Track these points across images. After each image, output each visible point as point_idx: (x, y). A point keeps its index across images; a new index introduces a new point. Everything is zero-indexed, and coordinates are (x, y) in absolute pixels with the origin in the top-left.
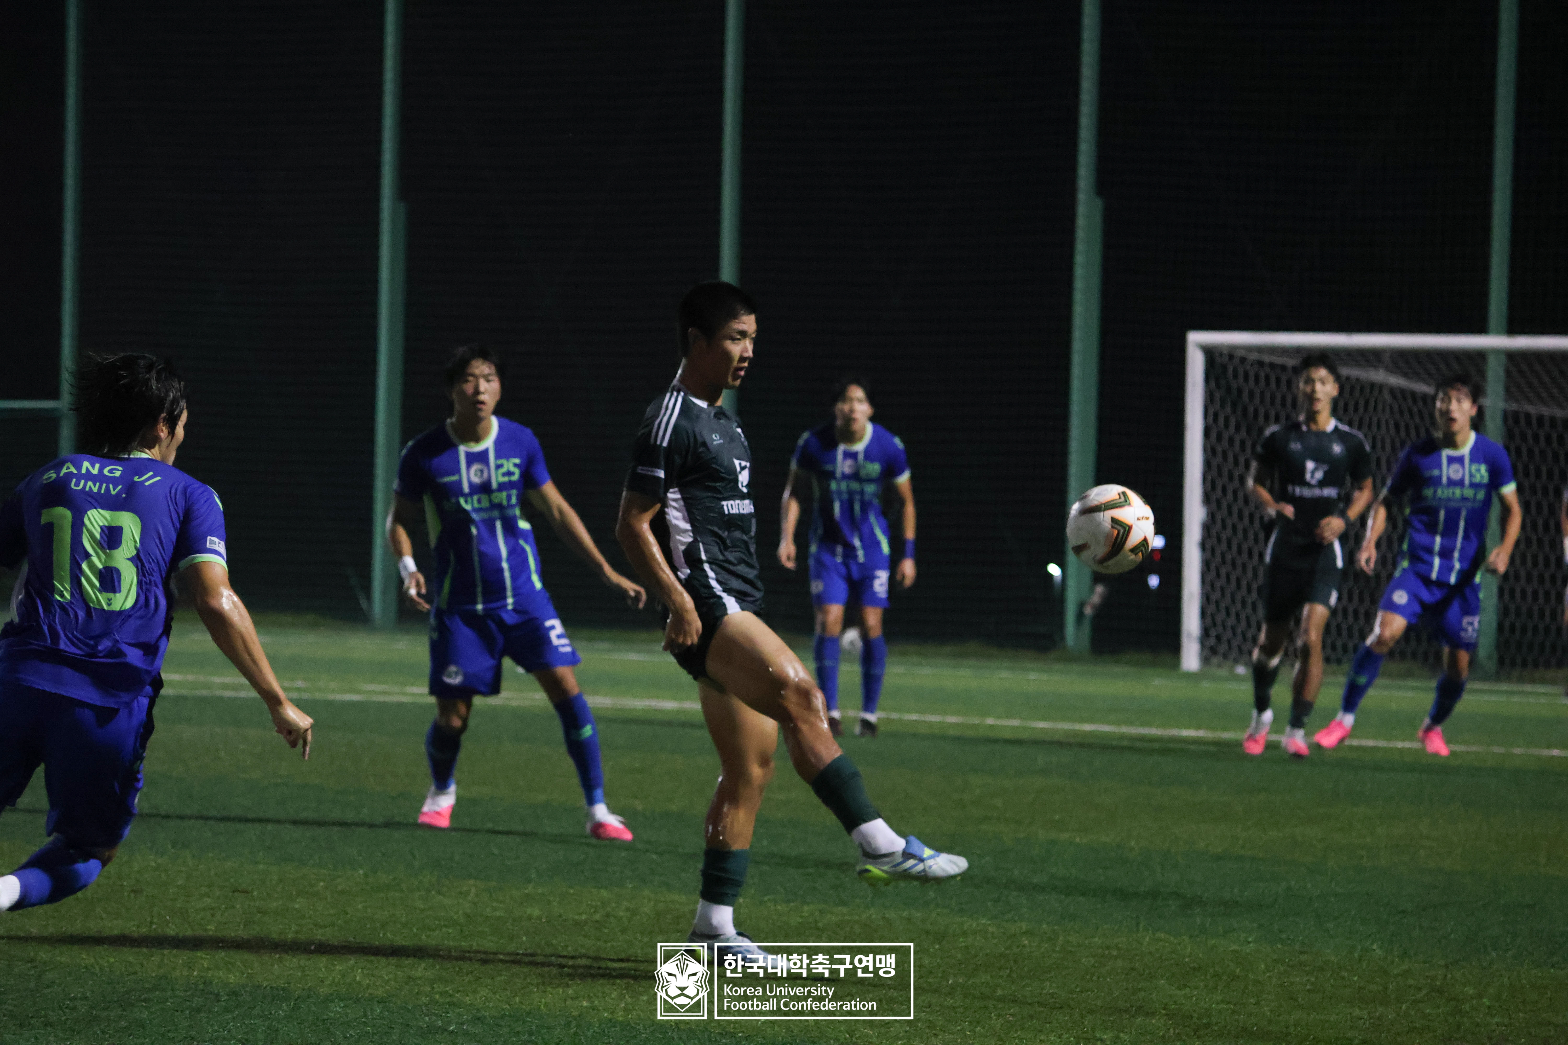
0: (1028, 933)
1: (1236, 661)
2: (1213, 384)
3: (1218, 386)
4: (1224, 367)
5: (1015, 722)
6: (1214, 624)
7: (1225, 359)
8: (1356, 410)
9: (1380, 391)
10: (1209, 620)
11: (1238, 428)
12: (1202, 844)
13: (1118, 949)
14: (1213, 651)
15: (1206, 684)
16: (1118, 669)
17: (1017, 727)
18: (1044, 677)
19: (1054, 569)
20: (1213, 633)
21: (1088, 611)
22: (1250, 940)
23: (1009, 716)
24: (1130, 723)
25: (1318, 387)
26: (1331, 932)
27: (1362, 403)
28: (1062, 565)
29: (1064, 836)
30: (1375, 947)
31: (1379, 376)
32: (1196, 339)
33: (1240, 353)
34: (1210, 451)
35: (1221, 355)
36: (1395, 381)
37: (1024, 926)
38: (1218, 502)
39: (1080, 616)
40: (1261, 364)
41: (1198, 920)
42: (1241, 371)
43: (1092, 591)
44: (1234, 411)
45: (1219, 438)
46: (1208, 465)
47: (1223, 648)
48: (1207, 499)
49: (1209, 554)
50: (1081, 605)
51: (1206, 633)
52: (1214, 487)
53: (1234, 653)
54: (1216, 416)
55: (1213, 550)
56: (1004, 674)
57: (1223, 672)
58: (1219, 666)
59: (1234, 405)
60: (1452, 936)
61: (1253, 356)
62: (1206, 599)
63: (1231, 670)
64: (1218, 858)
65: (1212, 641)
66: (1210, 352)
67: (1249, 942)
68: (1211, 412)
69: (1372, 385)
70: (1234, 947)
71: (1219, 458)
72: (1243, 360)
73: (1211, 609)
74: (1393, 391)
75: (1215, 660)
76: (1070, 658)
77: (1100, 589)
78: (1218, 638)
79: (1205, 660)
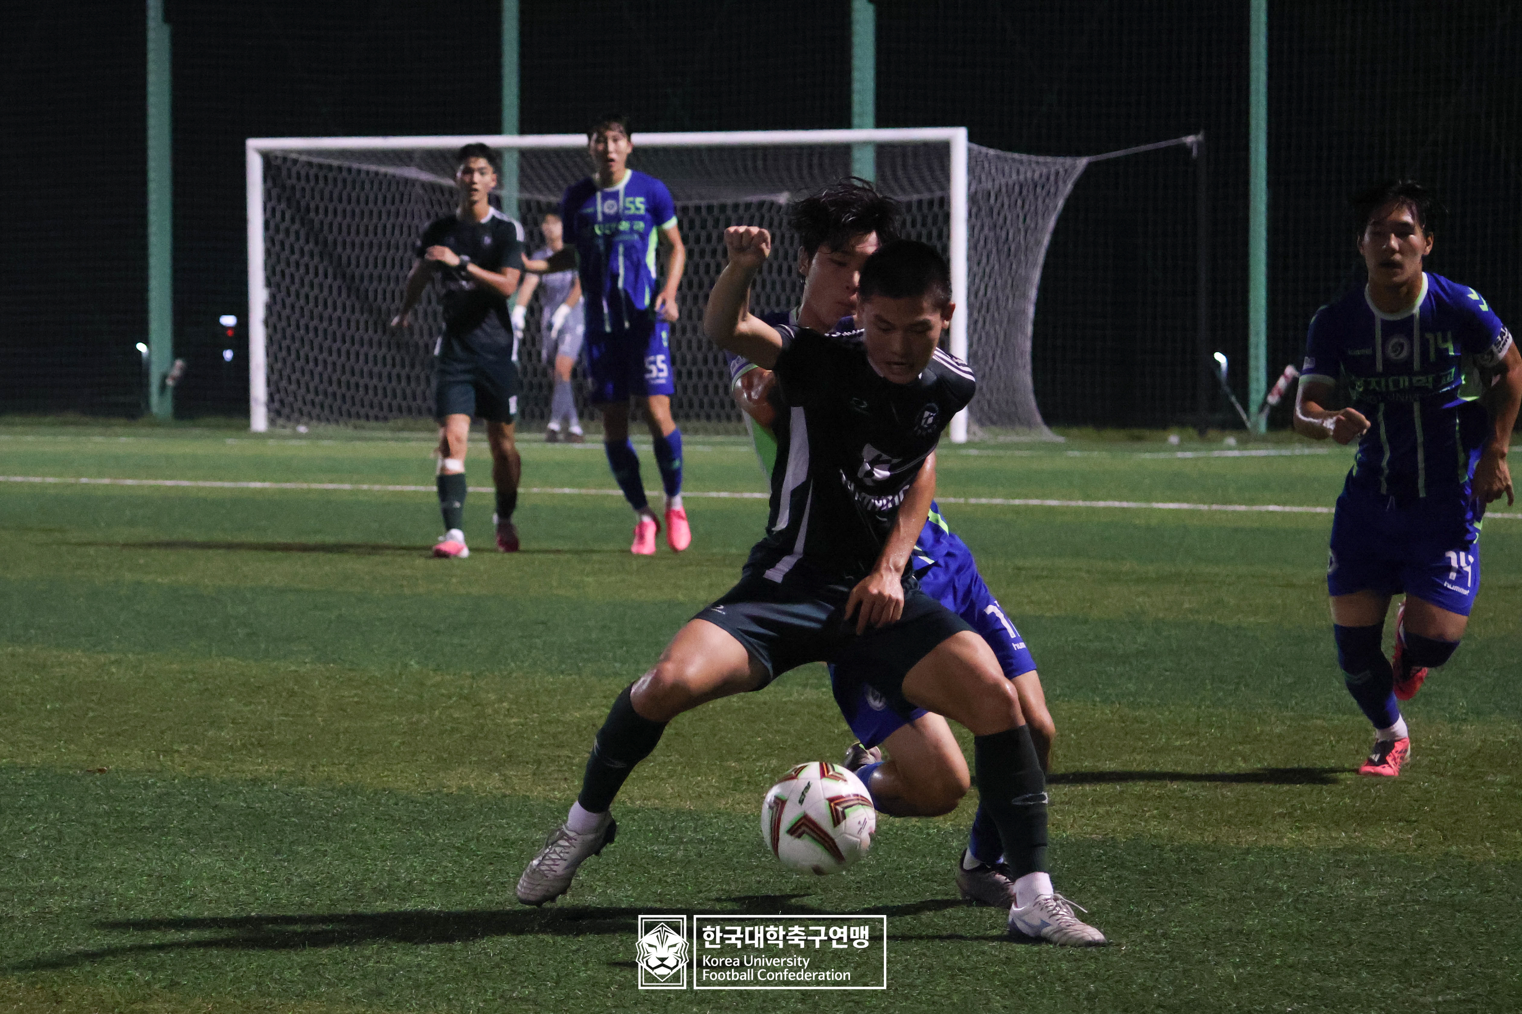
0: (118, 662)
1: (298, 422)
2: (270, 184)
3: (275, 185)
4: (279, 168)
5: (106, 481)
6: (278, 391)
7: (279, 162)
8: (393, 203)
9: (414, 185)
10: (273, 387)
11: (293, 220)
12: (267, 580)
13: (194, 673)
14: (278, 413)
15: (271, 442)
16: (197, 431)
17: (107, 485)
18: (131, 440)
19: (141, 347)
20: (277, 397)
21: (170, 382)
22: (307, 660)
23: (101, 475)
24: (205, 478)
25: (477, 177)
26: (376, 652)
27: (397, 196)
28: (146, 342)
29: (147, 579)
30: (412, 663)
31: (412, 173)
32: (255, 146)
33: (294, 156)
34: (270, 240)
35: (276, 157)
36: (426, 177)
37: (113, 657)
38: (278, 286)
39: (163, 387)
40: (310, 164)
41: (263, 646)
42: (294, 171)
43: (172, 365)
44: (289, 207)
45: (277, 230)
46: (268, 252)
47: (286, 411)
48: (268, 283)
49: (270, 330)
50: (164, 377)
51: (271, 398)
52: (274, 273)
53: (296, 415)
54: (274, 210)
55: (275, 328)
56: (99, 439)
57: (288, 431)
58: (284, 427)
59: (289, 200)
60: (478, 651)
61: (304, 158)
62: (271, 369)
63: (294, 429)
64: (282, 591)
65: (277, 405)
66: (267, 157)
67: (306, 663)
68: (269, 206)
69: (406, 181)
70: (293, 668)
71: (278, 247)
72: (295, 162)
73: (275, 377)
74: (423, 185)
75: (280, 421)
76: (156, 424)
77: (179, 363)
78: (282, 402)
79: (272, 422)
